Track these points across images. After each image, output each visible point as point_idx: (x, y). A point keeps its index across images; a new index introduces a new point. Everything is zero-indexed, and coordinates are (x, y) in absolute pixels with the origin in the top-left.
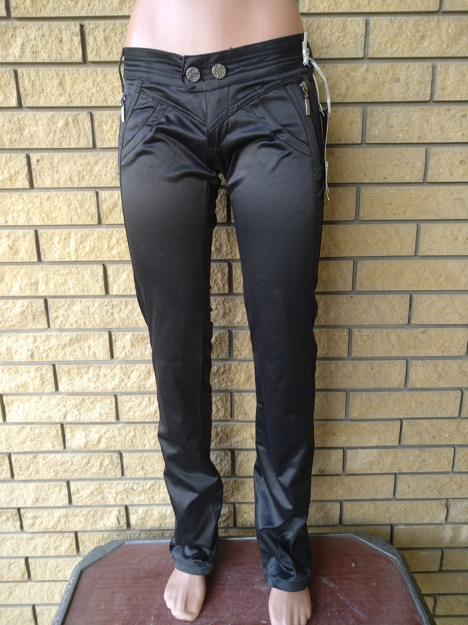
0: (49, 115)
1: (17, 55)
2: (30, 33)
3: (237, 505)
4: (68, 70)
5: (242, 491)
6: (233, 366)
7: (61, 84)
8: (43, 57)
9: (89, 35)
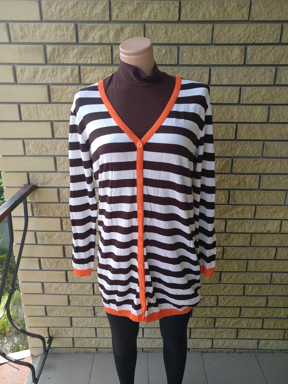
0: (158, 47)
1: (147, 17)
2: (154, 6)
3: (225, 248)
4: (170, 25)
5: (228, 240)
6: (232, 177)
7: (166, 32)
8: (159, 18)
9: (183, 7)
